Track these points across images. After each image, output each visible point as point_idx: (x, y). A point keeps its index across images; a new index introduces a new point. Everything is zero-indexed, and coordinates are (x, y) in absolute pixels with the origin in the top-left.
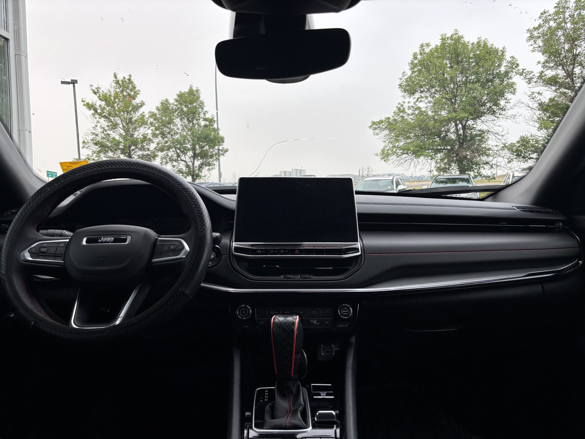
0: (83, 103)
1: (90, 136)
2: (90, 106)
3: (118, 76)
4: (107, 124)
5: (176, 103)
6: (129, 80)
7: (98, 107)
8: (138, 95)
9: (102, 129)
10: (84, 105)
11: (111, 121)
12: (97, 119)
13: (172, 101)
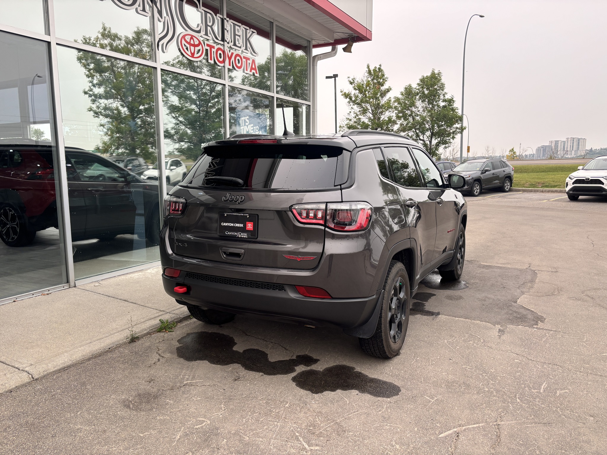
0: (341, 93)
1: (345, 122)
2: (347, 95)
3: (370, 67)
4: (358, 110)
5: (418, 88)
6: (379, 69)
7: (352, 95)
8: (386, 82)
9: (355, 115)
10: (342, 95)
11: (362, 107)
12: (351, 106)
13: (414, 86)
